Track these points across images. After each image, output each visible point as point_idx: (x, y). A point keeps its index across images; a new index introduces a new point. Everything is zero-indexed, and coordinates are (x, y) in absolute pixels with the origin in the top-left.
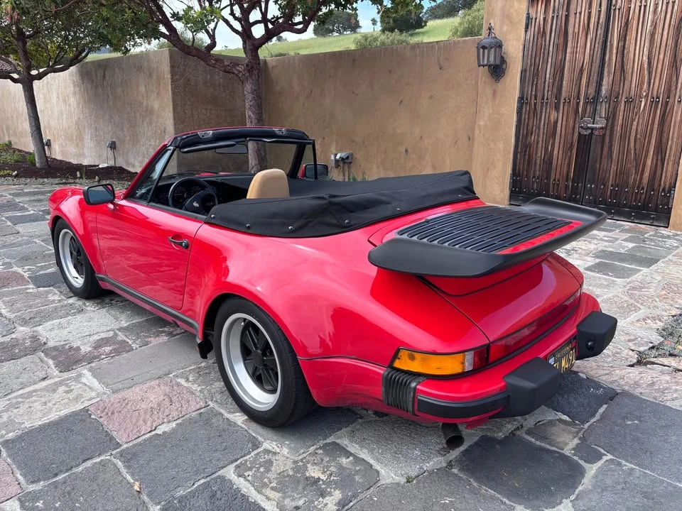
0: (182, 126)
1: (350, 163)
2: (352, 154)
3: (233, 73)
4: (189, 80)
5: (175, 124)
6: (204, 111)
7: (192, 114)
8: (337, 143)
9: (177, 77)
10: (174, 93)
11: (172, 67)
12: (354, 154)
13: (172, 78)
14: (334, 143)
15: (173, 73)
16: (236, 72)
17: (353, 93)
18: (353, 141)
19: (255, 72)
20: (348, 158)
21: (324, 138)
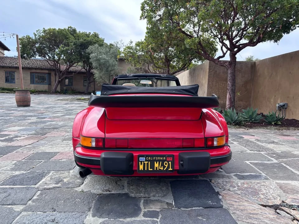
0: (211, 90)
1: (286, 108)
2: (287, 104)
3: (224, 66)
4: (216, 72)
5: (208, 89)
6: (222, 84)
7: (216, 85)
8: (281, 98)
9: (211, 70)
10: (209, 77)
11: (210, 67)
12: (288, 104)
13: (209, 71)
14: (280, 99)
15: (210, 69)
16: (225, 66)
17: (290, 73)
18: (288, 97)
19: (233, 65)
20: (284, 105)
21: (275, 96)
